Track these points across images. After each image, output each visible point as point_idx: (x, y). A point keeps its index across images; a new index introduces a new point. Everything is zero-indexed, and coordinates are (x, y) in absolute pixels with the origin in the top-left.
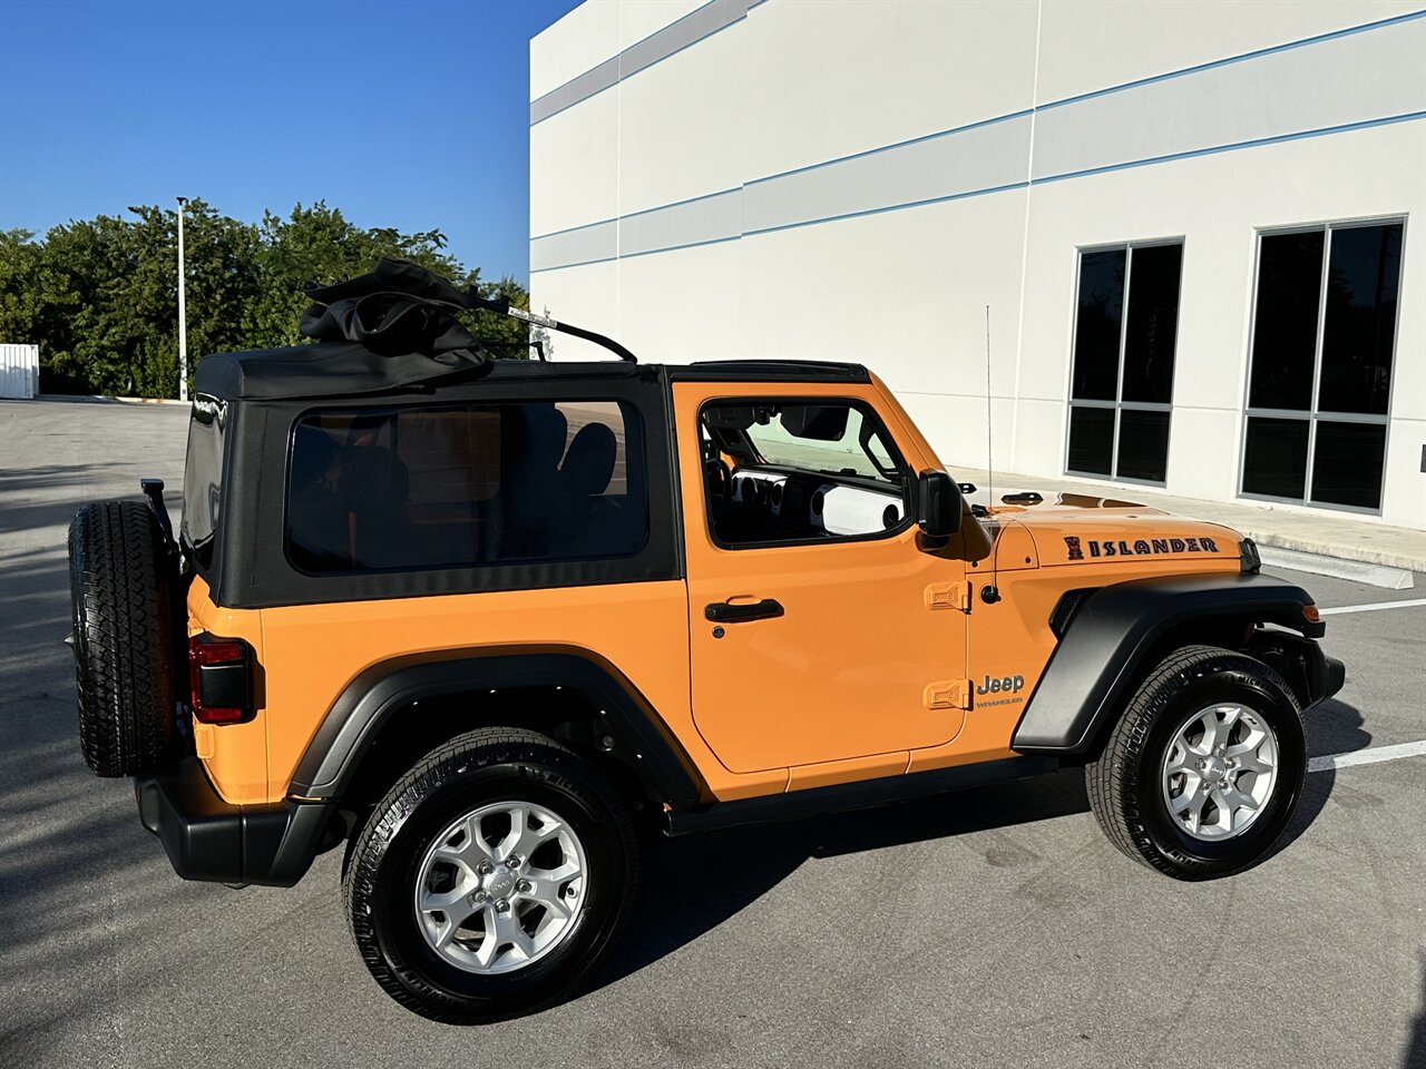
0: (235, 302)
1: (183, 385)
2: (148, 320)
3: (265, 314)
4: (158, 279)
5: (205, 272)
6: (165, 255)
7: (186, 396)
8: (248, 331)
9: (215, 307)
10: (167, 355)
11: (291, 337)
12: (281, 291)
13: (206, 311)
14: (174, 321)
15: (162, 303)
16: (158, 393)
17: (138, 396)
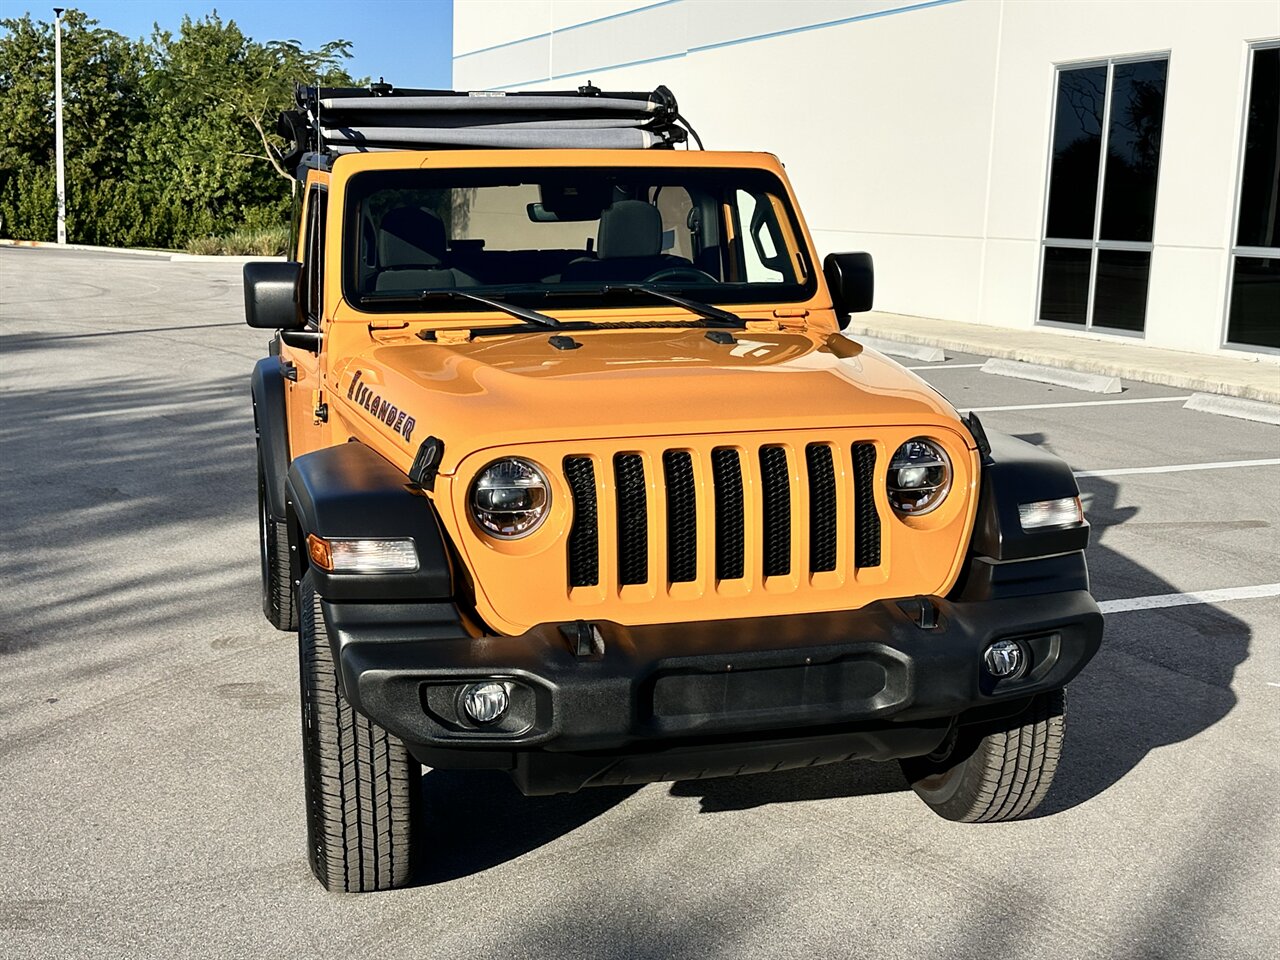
0: (121, 129)
1: (61, 226)
2: (23, 149)
3: (155, 144)
4: (33, 101)
5: (87, 93)
6: (41, 73)
7: (64, 238)
8: (136, 163)
9: (99, 134)
10: (43, 189)
11: (184, 171)
12: (172, 118)
13: (87, 137)
14: (51, 151)
15: (39, 129)
16: (33, 234)
17: (10, 237)
